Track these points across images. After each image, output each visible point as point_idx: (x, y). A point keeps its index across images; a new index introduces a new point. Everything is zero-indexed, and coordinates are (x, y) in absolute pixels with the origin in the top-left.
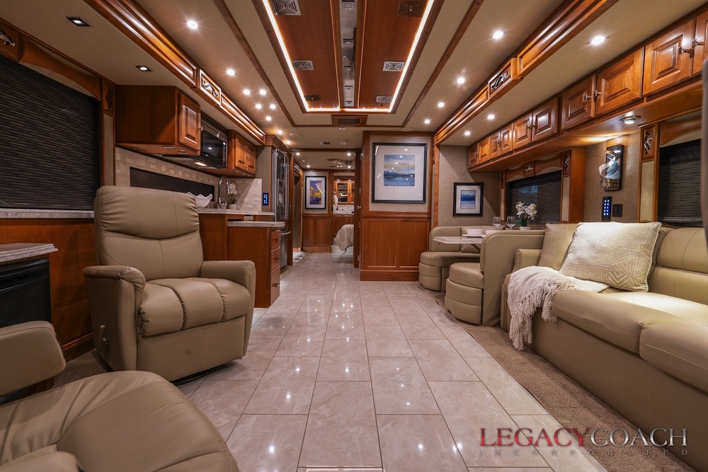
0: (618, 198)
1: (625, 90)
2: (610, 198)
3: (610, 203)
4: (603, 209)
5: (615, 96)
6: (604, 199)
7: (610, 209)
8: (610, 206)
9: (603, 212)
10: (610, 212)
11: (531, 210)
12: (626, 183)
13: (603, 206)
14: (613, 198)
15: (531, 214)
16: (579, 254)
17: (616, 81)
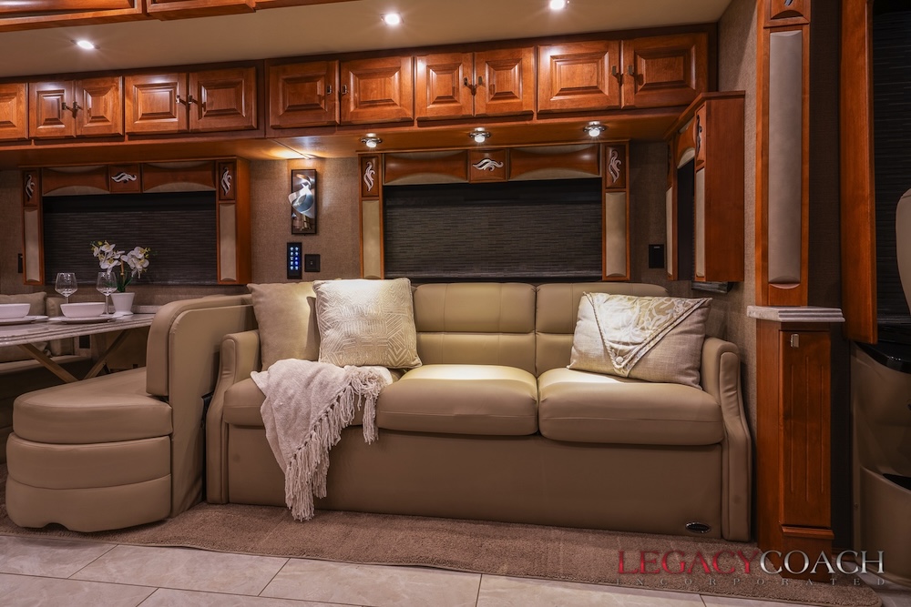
0: (310, 245)
1: (389, 102)
2: (299, 245)
3: (300, 251)
4: (289, 261)
5: (373, 104)
6: (290, 245)
7: (300, 261)
8: (300, 256)
9: (289, 265)
10: (300, 265)
11: (137, 259)
12: (322, 224)
13: (289, 256)
14: (304, 245)
15: (139, 267)
16: (346, 328)
17: (374, 84)
